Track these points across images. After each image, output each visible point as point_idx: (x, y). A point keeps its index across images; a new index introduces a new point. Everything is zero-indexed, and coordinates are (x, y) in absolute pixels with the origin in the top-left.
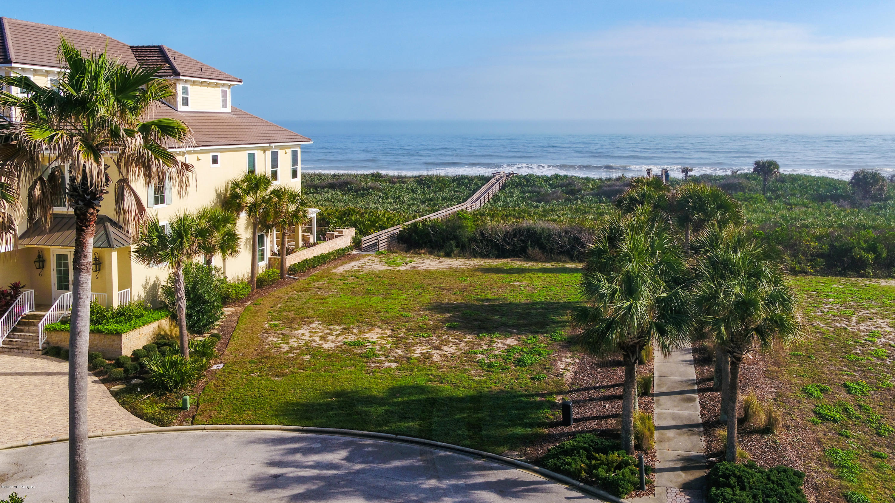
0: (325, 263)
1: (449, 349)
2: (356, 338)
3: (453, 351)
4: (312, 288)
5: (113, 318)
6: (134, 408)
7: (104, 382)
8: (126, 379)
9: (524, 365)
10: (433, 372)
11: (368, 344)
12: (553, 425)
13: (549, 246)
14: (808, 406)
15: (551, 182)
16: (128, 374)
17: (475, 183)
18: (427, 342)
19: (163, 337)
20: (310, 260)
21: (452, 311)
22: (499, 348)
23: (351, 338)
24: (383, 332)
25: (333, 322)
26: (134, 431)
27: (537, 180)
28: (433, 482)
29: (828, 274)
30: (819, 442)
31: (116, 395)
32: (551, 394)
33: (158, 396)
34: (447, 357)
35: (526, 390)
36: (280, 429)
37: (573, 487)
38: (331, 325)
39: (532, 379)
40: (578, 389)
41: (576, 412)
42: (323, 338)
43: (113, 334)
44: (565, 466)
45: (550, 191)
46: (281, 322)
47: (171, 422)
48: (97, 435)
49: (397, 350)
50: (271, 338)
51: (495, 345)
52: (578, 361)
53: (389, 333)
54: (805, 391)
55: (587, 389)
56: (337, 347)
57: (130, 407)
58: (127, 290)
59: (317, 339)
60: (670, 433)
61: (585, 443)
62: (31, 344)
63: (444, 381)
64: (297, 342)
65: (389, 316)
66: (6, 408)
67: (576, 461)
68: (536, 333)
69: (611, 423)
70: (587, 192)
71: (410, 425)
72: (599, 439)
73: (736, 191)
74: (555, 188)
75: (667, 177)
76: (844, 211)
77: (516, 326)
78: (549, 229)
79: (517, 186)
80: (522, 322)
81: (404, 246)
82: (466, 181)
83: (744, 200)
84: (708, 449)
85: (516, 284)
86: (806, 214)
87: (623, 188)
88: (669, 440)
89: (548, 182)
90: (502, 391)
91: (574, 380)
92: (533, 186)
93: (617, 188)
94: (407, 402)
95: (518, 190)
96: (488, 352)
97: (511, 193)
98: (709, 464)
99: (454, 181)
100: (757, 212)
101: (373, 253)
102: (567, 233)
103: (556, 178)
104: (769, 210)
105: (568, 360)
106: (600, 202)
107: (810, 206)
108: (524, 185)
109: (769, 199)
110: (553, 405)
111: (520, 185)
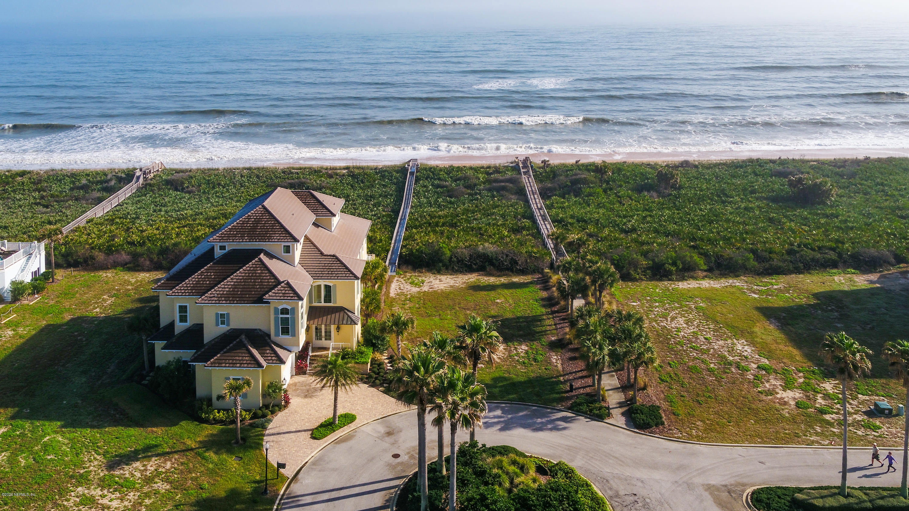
1: (499, 354)
3: (502, 355)
7: (372, 387)
9: (538, 362)
10: (503, 369)
14: (656, 375)
15: (451, 174)
16: (379, 381)
19: (374, 359)
22: (521, 352)
27: (441, 173)
28: (539, 420)
29: (653, 280)
31: (384, 392)
32: (558, 377)
34: (502, 359)
35: (547, 376)
37: (586, 418)
39: (546, 369)
40: (567, 373)
44: (581, 410)
45: (454, 185)
51: (518, 350)
52: (559, 357)
55: (571, 373)
57: (397, 398)
60: (611, 393)
61: (583, 400)
63: (511, 374)
67: (584, 408)
68: (532, 341)
69: (588, 390)
70: (482, 187)
71: (512, 396)
72: (587, 398)
73: (584, 184)
74: (456, 181)
75: (532, 167)
76: (654, 202)
77: (520, 336)
78: (495, 252)
79: (426, 179)
80: (521, 333)
81: (410, 267)
82: (387, 174)
83: (590, 195)
84: (626, 398)
85: (498, 301)
86: (632, 210)
87: (507, 184)
88: (611, 395)
89: (448, 174)
90: (537, 377)
91: (563, 368)
92: (439, 179)
93: (503, 184)
94: (504, 385)
95: (429, 182)
96: (518, 354)
97: (425, 186)
98: (628, 405)
99: (377, 173)
100: (601, 207)
101: (394, 274)
102: (507, 256)
103: (453, 169)
104: (608, 205)
105: (555, 357)
106: (493, 197)
107: (633, 198)
108: (432, 178)
109: (605, 191)
110: (561, 383)
111: (429, 177)
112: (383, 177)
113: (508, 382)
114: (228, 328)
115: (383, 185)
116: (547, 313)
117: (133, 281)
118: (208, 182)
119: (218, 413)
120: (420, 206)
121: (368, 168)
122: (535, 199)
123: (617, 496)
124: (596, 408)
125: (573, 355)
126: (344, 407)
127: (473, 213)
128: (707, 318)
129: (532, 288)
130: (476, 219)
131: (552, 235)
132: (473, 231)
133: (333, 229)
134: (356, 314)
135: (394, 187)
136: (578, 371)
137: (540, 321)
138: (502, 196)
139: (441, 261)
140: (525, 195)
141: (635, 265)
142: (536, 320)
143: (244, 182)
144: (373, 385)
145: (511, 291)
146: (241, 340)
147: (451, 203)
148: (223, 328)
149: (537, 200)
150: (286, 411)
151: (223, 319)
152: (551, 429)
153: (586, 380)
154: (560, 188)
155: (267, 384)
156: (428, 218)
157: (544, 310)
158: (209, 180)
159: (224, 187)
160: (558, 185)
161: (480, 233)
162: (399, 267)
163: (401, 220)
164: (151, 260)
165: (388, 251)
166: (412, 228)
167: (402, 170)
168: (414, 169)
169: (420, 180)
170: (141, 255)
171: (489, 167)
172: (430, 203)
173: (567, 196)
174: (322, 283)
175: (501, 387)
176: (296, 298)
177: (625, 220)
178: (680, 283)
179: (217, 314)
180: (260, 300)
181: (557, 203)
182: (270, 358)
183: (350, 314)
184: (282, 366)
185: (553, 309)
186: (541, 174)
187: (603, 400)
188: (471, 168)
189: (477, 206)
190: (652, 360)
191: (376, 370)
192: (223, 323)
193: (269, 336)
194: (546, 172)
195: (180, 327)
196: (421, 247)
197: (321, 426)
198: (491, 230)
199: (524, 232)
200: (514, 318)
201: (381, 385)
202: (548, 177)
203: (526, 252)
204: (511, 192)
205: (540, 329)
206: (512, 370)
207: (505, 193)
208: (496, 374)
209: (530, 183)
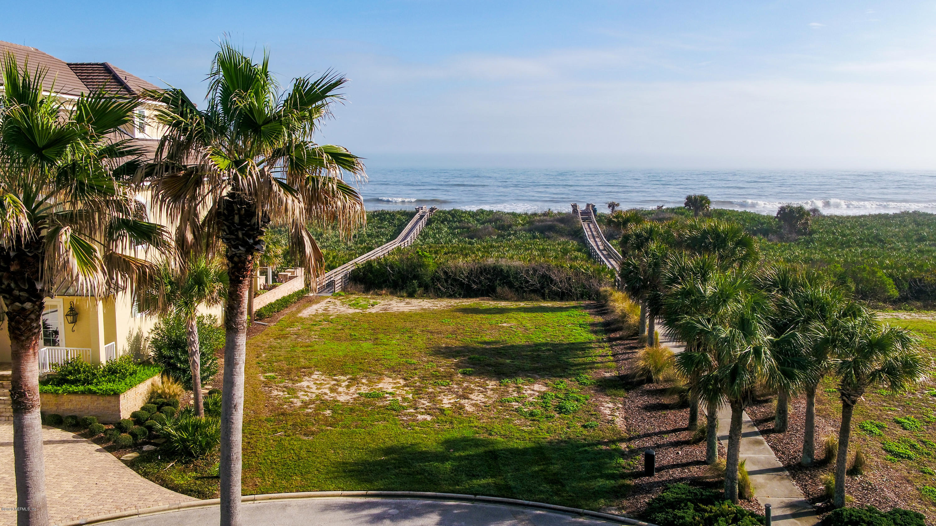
0: (287, 307)
1: (477, 397)
2: (369, 388)
3: (484, 400)
4: (289, 335)
5: (104, 376)
6: (162, 479)
7: (110, 449)
8: (135, 446)
9: (567, 412)
10: (476, 424)
11: (388, 395)
12: (638, 475)
13: (516, 284)
14: (875, 443)
15: (478, 217)
16: (137, 439)
17: (398, 219)
18: (449, 390)
19: (160, 396)
20: (275, 303)
21: (456, 356)
22: (531, 395)
23: (364, 390)
24: (394, 381)
25: (335, 372)
26: (174, 506)
27: (464, 215)
30: (908, 481)
31: (131, 464)
32: (613, 442)
33: (183, 463)
34: (480, 407)
35: (585, 439)
36: (341, 496)
38: (335, 375)
39: (585, 427)
40: (638, 436)
41: (658, 460)
42: (332, 390)
43: (109, 395)
44: (679, 520)
45: (480, 227)
46: (277, 374)
47: (213, 494)
48: (132, 513)
49: (422, 401)
50: (275, 393)
51: (524, 392)
52: (620, 406)
53: (402, 382)
55: (649, 436)
56: (355, 399)
57: (156, 478)
58: (112, 343)
59: (327, 391)
60: (761, 479)
61: (683, 494)
62: (4, 410)
63: (493, 433)
64: (307, 396)
65: (393, 364)
66: (6, 487)
68: (559, 377)
69: (695, 471)
70: (520, 228)
71: (483, 481)
72: (695, 489)
74: (483, 223)
75: (595, 213)
77: (535, 371)
80: (538, 366)
82: (387, 216)
84: (807, 494)
85: (505, 325)
87: (556, 224)
88: (762, 486)
89: (473, 217)
90: (559, 441)
91: (629, 425)
92: (460, 221)
93: (549, 223)
94: (466, 458)
95: (444, 224)
96: (521, 399)
97: (438, 229)
98: (819, 511)
101: (330, 295)
102: (535, 271)
103: (482, 212)
105: (611, 405)
106: (533, 237)
108: (451, 221)
110: (622, 454)
111: (446, 220)
113: (481, 450)
115: (379, 227)
116: (600, 341)
122: (596, 240)
125: (653, 401)
127: (499, 248)
129: (575, 313)
130: (499, 252)
135: (392, 228)
136: (667, 432)
137: (583, 350)
138: (549, 238)
140: (583, 236)
142: (577, 348)
144: (114, 446)
145: (533, 315)
147: (470, 243)
153: (688, 449)
157: (593, 337)
162: (342, 289)
175: (460, 458)
185: (612, 335)
187: (741, 496)
189: (506, 243)
194: (615, 218)
200: (529, 346)
203: (571, 268)
204: (561, 233)
205: (580, 360)
206: (497, 426)
207: (552, 234)
208: (456, 434)
209: (590, 229)
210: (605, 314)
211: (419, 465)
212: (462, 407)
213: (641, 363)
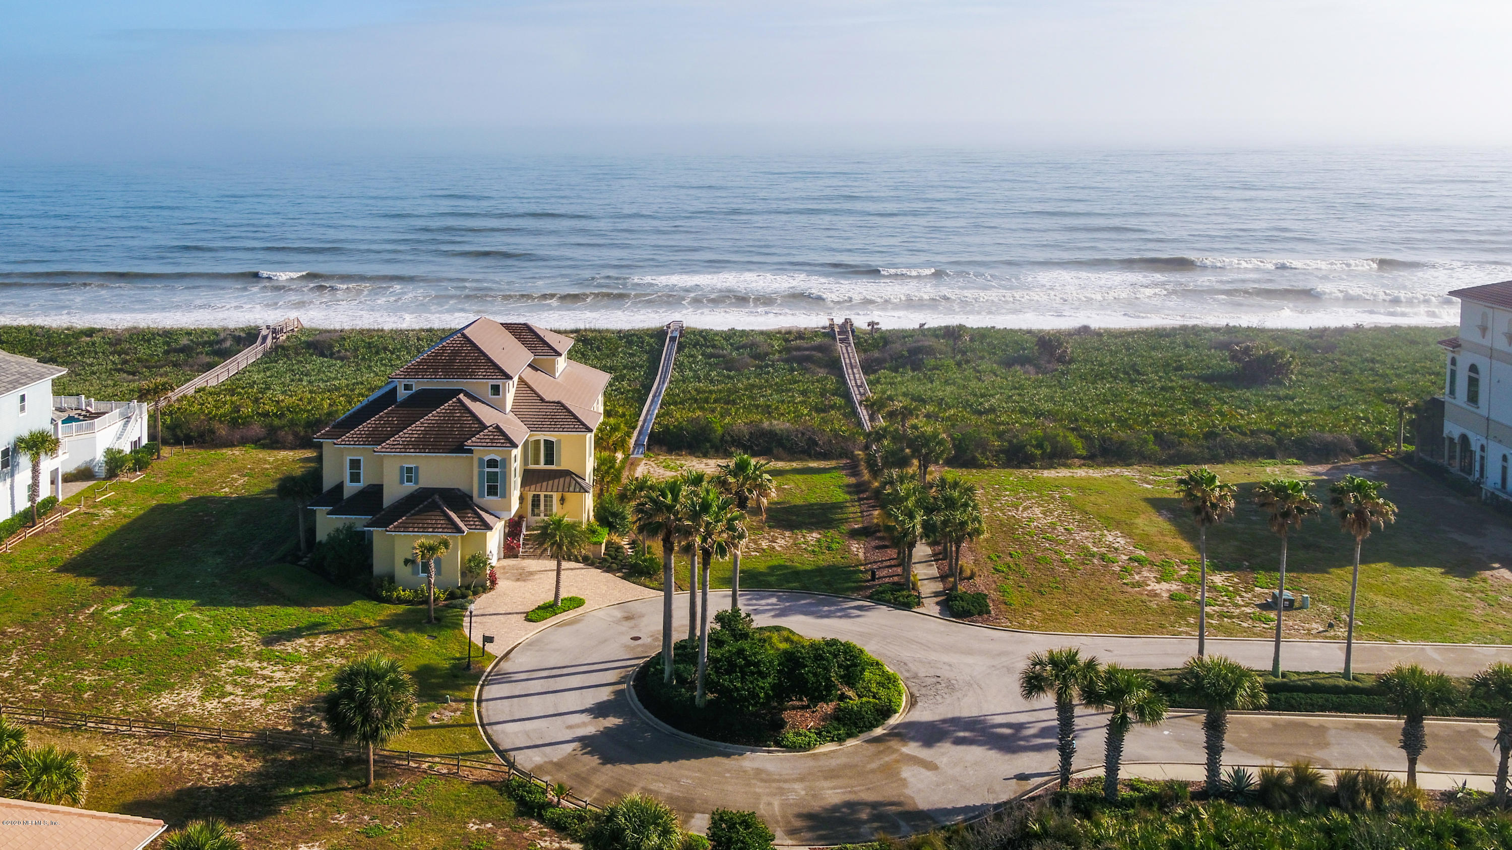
1: (781, 542)
3: (785, 543)
6: (641, 584)
9: (833, 550)
10: (784, 557)
12: (868, 581)
13: (788, 446)
14: (990, 565)
15: (731, 340)
16: (616, 566)
18: (764, 537)
22: (812, 540)
27: (715, 337)
28: (826, 608)
29: (1007, 467)
30: (995, 582)
31: (622, 578)
33: (647, 577)
34: (784, 547)
35: (842, 564)
37: (889, 607)
39: (842, 558)
40: (870, 562)
41: (878, 574)
44: (882, 598)
45: (735, 354)
51: (807, 538)
52: (862, 546)
54: (989, 557)
55: (875, 562)
57: (637, 583)
60: (926, 582)
61: (888, 588)
63: (793, 561)
67: (888, 596)
68: (827, 528)
69: (896, 579)
70: (777, 356)
71: (793, 584)
72: (893, 586)
73: (927, 355)
74: (737, 349)
75: (853, 331)
76: (1029, 379)
77: (812, 524)
78: (787, 430)
79: (694, 346)
80: (814, 520)
81: (664, 448)
82: (635, 339)
83: (936, 368)
84: (944, 587)
85: (788, 486)
86: (994, 388)
87: (813, 353)
88: (925, 584)
89: (727, 340)
90: (829, 566)
91: (866, 557)
92: (714, 346)
93: (807, 353)
94: (783, 574)
95: (698, 351)
96: (806, 542)
97: (692, 356)
98: (946, 593)
99: (620, 338)
100: (949, 384)
101: (642, 456)
102: (803, 434)
103: (735, 334)
104: (960, 381)
105: (857, 546)
106: (792, 370)
107: (999, 373)
108: (703, 345)
109: (959, 364)
110: (861, 572)
111: (698, 344)
112: (630, 343)
113: (789, 571)
114: (417, 487)
115: (629, 354)
116: (852, 501)
117: (271, 459)
118: (369, 346)
119: (404, 591)
120: (684, 382)
121: (607, 331)
122: (854, 374)
123: (916, 676)
124: (903, 596)
125: (881, 543)
126: (569, 592)
127: (761, 389)
128: (1073, 508)
129: (835, 474)
130: (763, 396)
131: (866, 401)
132: (757, 409)
133: (557, 375)
134: (587, 481)
135: (645, 357)
136: (885, 560)
137: (841, 508)
138: (806, 369)
139: (709, 441)
140: (841, 368)
141: (983, 445)
142: (837, 507)
143: (423, 347)
144: (609, 570)
145: (805, 476)
146: (433, 500)
147: (729, 377)
148: (410, 487)
149: (857, 376)
150: (493, 593)
151: (410, 474)
152: (840, 617)
153: (895, 568)
154: (892, 359)
155: (467, 557)
156: (694, 393)
157: (848, 497)
158: (369, 343)
159: (392, 353)
160: (890, 355)
161: (767, 410)
162: (649, 449)
163: (654, 397)
164: (296, 434)
165: (634, 428)
166: (670, 405)
167: (660, 335)
168: (677, 334)
169: (685, 347)
170: (282, 428)
171: (789, 332)
172: (699, 378)
173: (901, 370)
174: (542, 436)
175: (780, 574)
176: (508, 445)
177: (981, 400)
178: (1046, 471)
179: (402, 468)
180: (460, 449)
181: (885, 378)
182: (472, 523)
183: (579, 480)
184: (489, 533)
185: (861, 496)
186: (866, 341)
188: (762, 333)
189: (767, 381)
190: (978, 532)
191: (613, 553)
192: (409, 480)
193: (471, 498)
194: (874, 339)
195: (350, 488)
196: (680, 423)
197: (539, 608)
198: (783, 408)
199: (833, 412)
200: (805, 506)
201: (619, 570)
202: (875, 346)
203: (831, 430)
204: (818, 363)
205: (840, 516)
206: (796, 558)
207: (809, 365)
208: (775, 562)
209: (848, 353)
210: (858, 475)
211: (761, 578)
212: (774, 548)
213: (875, 521)
